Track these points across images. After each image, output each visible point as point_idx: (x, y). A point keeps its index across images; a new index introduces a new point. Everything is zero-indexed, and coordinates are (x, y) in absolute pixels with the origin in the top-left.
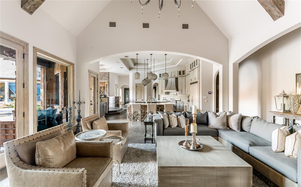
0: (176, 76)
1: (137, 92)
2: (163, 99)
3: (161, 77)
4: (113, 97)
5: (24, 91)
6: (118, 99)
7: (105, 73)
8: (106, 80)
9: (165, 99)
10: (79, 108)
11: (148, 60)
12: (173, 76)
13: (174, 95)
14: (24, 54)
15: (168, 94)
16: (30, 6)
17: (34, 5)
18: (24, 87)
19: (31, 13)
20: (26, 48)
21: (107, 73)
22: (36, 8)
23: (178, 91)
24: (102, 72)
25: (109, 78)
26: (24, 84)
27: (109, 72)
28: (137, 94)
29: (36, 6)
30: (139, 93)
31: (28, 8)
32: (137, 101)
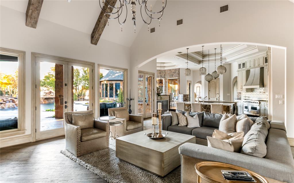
0: (262, 65)
1: (210, 90)
2: (245, 98)
3: (240, 68)
4: (182, 95)
5: (92, 91)
6: (186, 97)
7: (176, 70)
8: (177, 77)
9: (246, 98)
10: (130, 103)
11: (215, 49)
12: (257, 65)
13: (260, 92)
14: (92, 70)
15: (252, 91)
16: (94, 41)
17: (96, 40)
18: (92, 89)
19: (96, 44)
20: (93, 66)
21: (177, 69)
22: (98, 41)
23: (263, 87)
24: (173, 69)
25: (179, 74)
26: (92, 87)
27: (179, 69)
28: (210, 92)
29: (98, 40)
30: (212, 90)
31: (94, 42)
32: (210, 101)
